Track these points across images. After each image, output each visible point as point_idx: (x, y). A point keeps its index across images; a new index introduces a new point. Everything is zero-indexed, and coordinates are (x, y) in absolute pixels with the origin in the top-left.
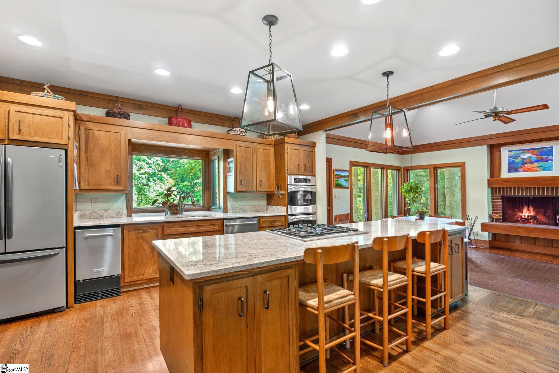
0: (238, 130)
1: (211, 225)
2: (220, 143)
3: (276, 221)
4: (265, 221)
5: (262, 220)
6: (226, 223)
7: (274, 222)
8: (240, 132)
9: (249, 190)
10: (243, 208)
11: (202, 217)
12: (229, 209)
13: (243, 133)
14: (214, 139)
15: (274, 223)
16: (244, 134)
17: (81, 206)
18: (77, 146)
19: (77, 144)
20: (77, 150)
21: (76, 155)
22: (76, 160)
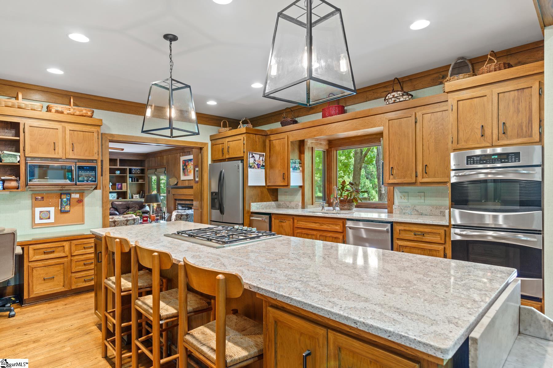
0: (391, 97)
1: (333, 224)
2: (365, 122)
3: (429, 233)
4: (405, 230)
5: (397, 228)
6: (349, 224)
7: (423, 234)
8: (393, 99)
9: (404, 182)
10: (418, 208)
11: (322, 214)
12: (396, 208)
13: (399, 99)
14: (358, 120)
15: (423, 236)
16: (402, 99)
17: (280, 198)
18: (263, 155)
19: (263, 153)
20: (264, 158)
21: (264, 161)
22: (263, 165)
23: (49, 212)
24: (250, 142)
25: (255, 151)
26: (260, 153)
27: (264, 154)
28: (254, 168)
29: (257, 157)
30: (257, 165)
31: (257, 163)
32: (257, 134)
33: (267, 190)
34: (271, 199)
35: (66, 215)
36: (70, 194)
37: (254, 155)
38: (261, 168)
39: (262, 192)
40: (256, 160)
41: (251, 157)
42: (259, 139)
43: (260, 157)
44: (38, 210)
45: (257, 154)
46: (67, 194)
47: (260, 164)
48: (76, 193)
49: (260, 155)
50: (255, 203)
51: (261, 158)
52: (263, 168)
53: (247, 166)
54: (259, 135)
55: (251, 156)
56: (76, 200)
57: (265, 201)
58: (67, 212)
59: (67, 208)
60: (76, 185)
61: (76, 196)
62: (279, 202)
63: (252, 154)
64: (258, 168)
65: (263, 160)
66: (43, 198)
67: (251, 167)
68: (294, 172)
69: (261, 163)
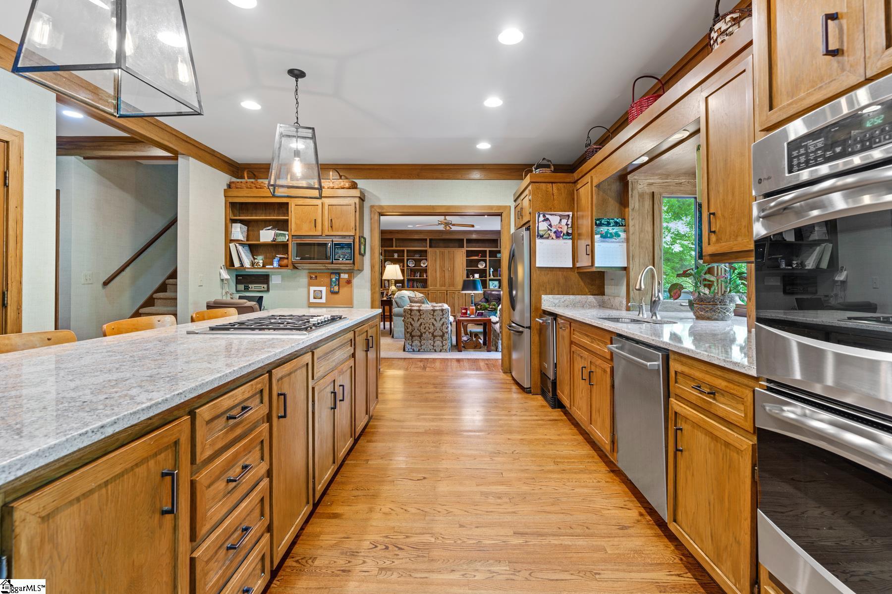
17: (608, 289)
18: (569, 216)
19: (567, 213)
20: (570, 220)
21: (570, 226)
22: (567, 232)
23: (321, 291)
24: (540, 195)
25: (551, 210)
26: (561, 213)
27: (571, 214)
28: (548, 238)
29: (555, 220)
30: (555, 232)
31: (554, 230)
32: (555, 183)
33: (577, 274)
34: (587, 290)
35: (336, 296)
36: (339, 274)
37: (547, 216)
38: (565, 237)
39: (566, 279)
40: (553, 224)
41: (543, 221)
42: (558, 189)
43: (561, 220)
44: (312, 289)
45: (555, 215)
46: (336, 273)
47: (561, 232)
48: (345, 273)
49: (560, 216)
50: (550, 296)
51: (564, 221)
52: (569, 237)
53: (534, 236)
54: (560, 183)
55: (541, 218)
56: (346, 280)
57: (573, 294)
58: (337, 293)
59: (336, 289)
60: (332, 263)
61: (344, 276)
62: (605, 298)
63: (544, 216)
64: (558, 237)
65: (567, 225)
66: (316, 277)
67: (541, 237)
68: (604, 241)
69: (565, 230)
